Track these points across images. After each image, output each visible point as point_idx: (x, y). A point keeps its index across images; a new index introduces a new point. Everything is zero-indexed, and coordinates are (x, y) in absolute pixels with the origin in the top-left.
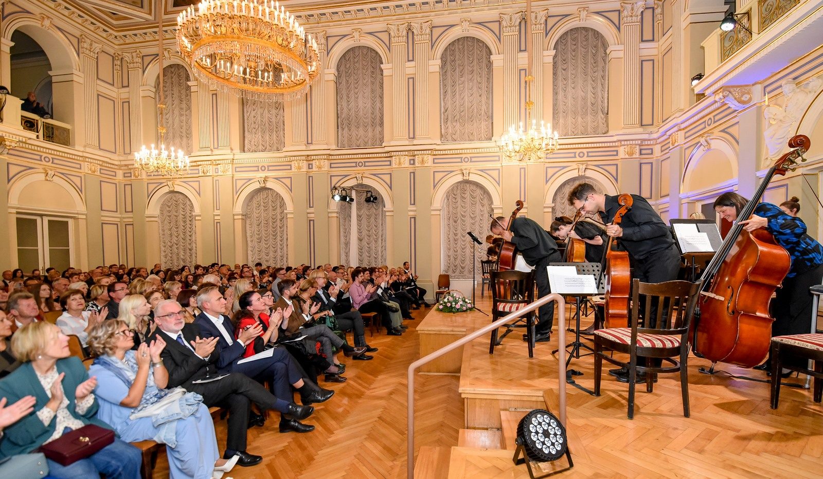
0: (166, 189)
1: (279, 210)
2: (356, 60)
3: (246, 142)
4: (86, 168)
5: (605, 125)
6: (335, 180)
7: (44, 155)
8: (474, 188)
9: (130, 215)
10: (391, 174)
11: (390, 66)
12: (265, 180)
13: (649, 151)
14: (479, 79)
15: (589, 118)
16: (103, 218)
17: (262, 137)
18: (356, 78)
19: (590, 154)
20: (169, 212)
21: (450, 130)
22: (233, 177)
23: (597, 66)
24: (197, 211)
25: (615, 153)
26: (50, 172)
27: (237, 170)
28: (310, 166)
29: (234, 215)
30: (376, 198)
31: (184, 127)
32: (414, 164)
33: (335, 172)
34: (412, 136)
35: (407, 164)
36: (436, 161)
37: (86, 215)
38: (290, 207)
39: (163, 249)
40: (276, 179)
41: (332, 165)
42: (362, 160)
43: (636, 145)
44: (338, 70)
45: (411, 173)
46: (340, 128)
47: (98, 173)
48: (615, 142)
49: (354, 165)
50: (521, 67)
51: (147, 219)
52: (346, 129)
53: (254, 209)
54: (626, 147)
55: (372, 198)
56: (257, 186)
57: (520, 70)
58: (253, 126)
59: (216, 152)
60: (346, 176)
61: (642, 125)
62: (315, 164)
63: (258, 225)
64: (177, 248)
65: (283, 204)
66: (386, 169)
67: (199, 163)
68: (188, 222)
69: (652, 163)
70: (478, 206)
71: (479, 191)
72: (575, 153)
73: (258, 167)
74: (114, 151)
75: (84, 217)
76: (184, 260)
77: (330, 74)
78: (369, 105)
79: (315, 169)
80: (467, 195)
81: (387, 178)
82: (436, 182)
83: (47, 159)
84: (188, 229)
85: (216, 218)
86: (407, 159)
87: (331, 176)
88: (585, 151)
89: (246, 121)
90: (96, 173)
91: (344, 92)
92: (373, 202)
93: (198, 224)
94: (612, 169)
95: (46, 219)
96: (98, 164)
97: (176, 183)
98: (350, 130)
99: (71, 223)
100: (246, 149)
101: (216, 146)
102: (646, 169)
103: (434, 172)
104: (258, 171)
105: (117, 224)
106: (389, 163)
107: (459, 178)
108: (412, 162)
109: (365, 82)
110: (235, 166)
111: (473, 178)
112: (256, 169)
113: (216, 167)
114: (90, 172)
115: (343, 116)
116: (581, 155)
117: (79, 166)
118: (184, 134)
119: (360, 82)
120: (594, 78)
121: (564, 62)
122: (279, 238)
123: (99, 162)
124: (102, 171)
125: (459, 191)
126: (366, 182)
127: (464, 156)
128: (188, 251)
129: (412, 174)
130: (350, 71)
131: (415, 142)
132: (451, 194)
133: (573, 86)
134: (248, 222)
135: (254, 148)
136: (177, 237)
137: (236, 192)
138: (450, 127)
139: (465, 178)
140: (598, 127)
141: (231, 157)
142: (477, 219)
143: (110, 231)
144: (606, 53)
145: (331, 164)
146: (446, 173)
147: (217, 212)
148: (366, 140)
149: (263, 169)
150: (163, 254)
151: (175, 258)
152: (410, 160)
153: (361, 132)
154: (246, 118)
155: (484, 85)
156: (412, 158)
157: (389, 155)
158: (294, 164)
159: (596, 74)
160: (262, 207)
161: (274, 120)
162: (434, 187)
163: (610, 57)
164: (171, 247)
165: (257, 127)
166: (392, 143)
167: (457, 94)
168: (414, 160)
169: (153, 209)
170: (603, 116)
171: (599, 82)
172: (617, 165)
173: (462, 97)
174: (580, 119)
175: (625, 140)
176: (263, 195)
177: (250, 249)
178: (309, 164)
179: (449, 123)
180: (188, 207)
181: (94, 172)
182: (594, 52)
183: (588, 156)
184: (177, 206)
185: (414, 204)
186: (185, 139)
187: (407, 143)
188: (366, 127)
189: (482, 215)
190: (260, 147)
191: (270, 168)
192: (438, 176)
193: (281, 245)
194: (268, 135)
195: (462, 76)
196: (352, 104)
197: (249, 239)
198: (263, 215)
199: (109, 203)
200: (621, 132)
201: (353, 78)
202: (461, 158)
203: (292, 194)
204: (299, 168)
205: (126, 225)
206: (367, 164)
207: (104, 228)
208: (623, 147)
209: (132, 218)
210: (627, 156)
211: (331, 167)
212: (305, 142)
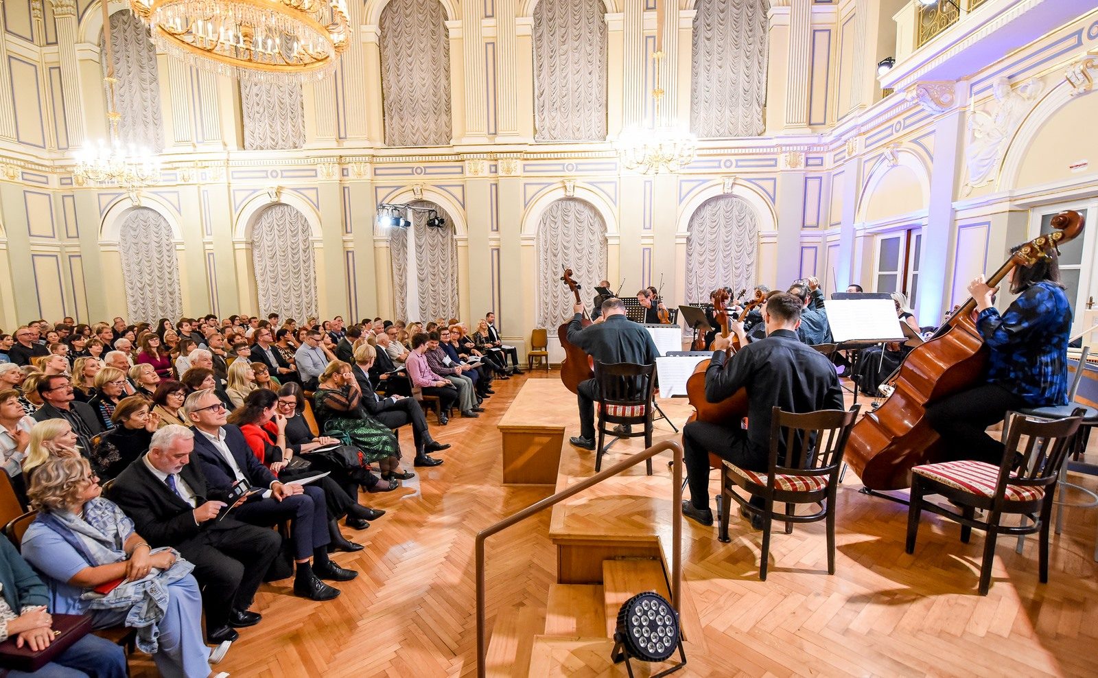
0: (127, 204)
1: (301, 237)
2: (408, 12)
3: (247, 133)
5: (762, 122)
6: (382, 193)
8: (580, 207)
9: (75, 241)
10: (463, 186)
11: (458, 23)
12: (278, 192)
13: (818, 161)
14: (588, 48)
15: (740, 110)
16: (33, 248)
17: (271, 126)
18: (408, 39)
19: (740, 163)
20: (135, 237)
21: (547, 123)
22: (229, 187)
23: (754, 36)
24: (177, 236)
25: (772, 163)
27: (236, 175)
28: (344, 173)
29: (234, 243)
30: (442, 221)
31: (149, 109)
32: (496, 172)
33: (381, 181)
34: (492, 131)
35: (486, 173)
36: (527, 168)
37: (6, 243)
38: (317, 232)
39: (130, 292)
40: (295, 190)
41: (378, 172)
42: (422, 165)
43: (802, 152)
44: (381, 26)
45: (491, 185)
46: (386, 115)
47: (20, 180)
48: (773, 147)
49: (409, 171)
50: (647, 33)
51: (103, 248)
52: (396, 118)
53: (264, 234)
54: (787, 154)
55: (437, 221)
56: (267, 200)
57: (647, 37)
58: (256, 108)
59: (200, 148)
60: (399, 187)
61: (810, 124)
62: (353, 169)
63: (272, 258)
64: (151, 291)
65: (306, 229)
66: (456, 179)
67: (176, 165)
68: (165, 253)
69: (821, 178)
70: (587, 235)
71: (587, 212)
72: (720, 161)
73: (267, 171)
74: (42, 145)
75: (4, 246)
76: (163, 309)
77: (371, 31)
78: (428, 82)
79: (351, 176)
80: (571, 218)
81: (457, 192)
82: (527, 200)
84: (166, 263)
85: (207, 247)
86: (487, 164)
87: (376, 188)
88: (733, 158)
89: (244, 101)
90: (16, 180)
91: (391, 62)
92: (438, 226)
93: (180, 255)
94: (768, 186)
96: (18, 166)
97: (142, 194)
98: (402, 119)
100: (246, 144)
101: (200, 139)
102: (813, 185)
103: (525, 184)
104: (267, 177)
105: (56, 256)
106: (459, 170)
107: (561, 194)
108: (493, 169)
109: (422, 46)
110: (231, 170)
111: (579, 194)
112: (264, 174)
113: (203, 170)
114: (6, 178)
115: (391, 98)
116: (728, 164)
118: (150, 119)
119: (415, 46)
120: (748, 54)
121: (708, 28)
122: (303, 276)
123: (19, 163)
124: (26, 176)
125: (559, 213)
126: (427, 196)
127: (566, 162)
128: (168, 294)
129: (494, 187)
130: (399, 30)
131: (498, 140)
132: (549, 218)
133: (720, 63)
134: (256, 252)
135: (259, 142)
136: (150, 274)
137: (234, 210)
138: (547, 119)
139: (568, 194)
140: (752, 124)
141: (224, 156)
142: (585, 252)
143: (46, 267)
144: (766, 18)
145: (375, 169)
146: (543, 186)
147: (207, 239)
148: (426, 134)
149: (274, 174)
150: (132, 299)
151: (149, 305)
152: (491, 166)
153: (418, 122)
154: (243, 96)
155: (596, 57)
156: (493, 163)
157: (460, 158)
158: (322, 169)
159: (752, 47)
160: (276, 232)
161: (287, 100)
162: (525, 206)
163: (772, 22)
164: (141, 289)
165: (262, 110)
166: (465, 141)
167: (558, 69)
168: (496, 166)
169: (111, 233)
170: (759, 109)
171: (756, 60)
172: (775, 179)
173: (564, 75)
174: (727, 112)
175: (787, 145)
176: (277, 212)
177: (261, 292)
178: (343, 169)
179: (545, 113)
180: (164, 232)
181: (13, 177)
182: (750, 14)
183: (737, 166)
184: (147, 228)
185: (497, 230)
186: (151, 127)
187: (486, 141)
188: (425, 115)
189: (592, 247)
190: (269, 142)
191: (285, 174)
192: (531, 190)
193: (306, 287)
194: (279, 123)
195: (564, 42)
196: (405, 80)
197: (259, 278)
198: (279, 242)
199: (41, 224)
200: (782, 133)
201: (404, 39)
202: (563, 165)
203: (320, 214)
204: (328, 175)
205: (70, 256)
206: (428, 171)
207: (36, 263)
208: (784, 155)
209: (79, 246)
210: (789, 168)
211: (375, 174)
212: (335, 136)
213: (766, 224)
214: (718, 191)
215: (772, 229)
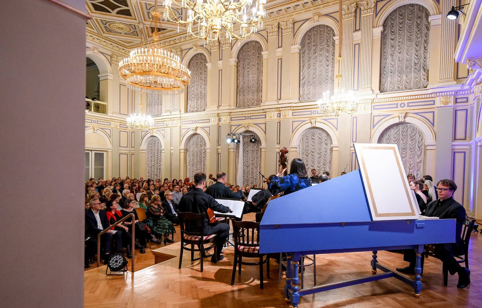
0: (149, 135)
1: (203, 147)
2: (249, 50)
3: (188, 106)
4: (113, 125)
5: (426, 80)
6: (233, 128)
7: (93, 120)
8: (320, 132)
9: (133, 149)
10: (265, 124)
11: (267, 52)
12: (196, 129)
13: (465, 100)
14: (327, 54)
15: (413, 75)
16: (120, 151)
17: (197, 103)
18: (248, 61)
19: (410, 105)
20: (151, 147)
21: (306, 92)
22: (180, 127)
23: (421, 33)
24: (163, 147)
25: (432, 103)
26: (95, 128)
27: (183, 123)
28: (220, 120)
29: (180, 150)
30: (255, 140)
31: (160, 99)
32: (280, 116)
33: (233, 123)
34: (279, 98)
35: (276, 117)
36: (294, 114)
37: (112, 149)
38: (208, 145)
39: (147, 168)
40: (202, 128)
41: (232, 119)
42: (249, 115)
43: (451, 95)
44: (238, 58)
45: (278, 122)
46: (238, 94)
47: (119, 127)
48: (429, 94)
49: (244, 118)
50: (355, 42)
51: (141, 151)
52: (242, 95)
53: (191, 146)
54: (441, 97)
56: (192, 132)
57: (355, 45)
58: (193, 96)
59: (173, 113)
60: (240, 125)
61: (457, 78)
62: (223, 118)
63: (193, 156)
64: (154, 168)
65: (205, 144)
66: (262, 121)
67: (164, 120)
68: (159, 153)
69: (467, 110)
70: (324, 145)
71: (324, 135)
72: (397, 104)
73: (193, 121)
74: (127, 114)
75: (111, 151)
76: (157, 175)
77: (233, 61)
78: (255, 79)
79: (222, 122)
80: (316, 137)
81: (263, 126)
82: (294, 129)
83: (95, 122)
84: (159, 158)
85: (172, 151)
86: (276, 113)
87: (231, 126)
88: (406, 102)
89: (189, 93)
90: (117, 127)
91: (241, 72)
92: (254, 142)
93: (163, 154)
94: (430, 116)
95: (93, 152)
96: (119, 122)
97: (154, 131)
98: (244, 96)
99: (105, 153)
100: (188, 110)
101: (173, 110)
102: (461, 115)
103: (293, 122)
104: (193, 123)
105: (127, 154)
106: (264, 116)
107: (309, 125)
108: (279, 115)
109: (253, 63)
110: (182, 121)
111: (318, 125)
112: (192, 122)
113: (172, 121)
114: (115, 127)
115: (240, 87)
116: (403, 105)
117: (109, 124)
118: (160, 103)
119: (251, 64)
120: (417, 43)
121: (393, 34)
122: (203, 164)
123: (119, 121)
124: (121, 126)
125: (310, 134)
126: (251, 129)
127: (313, 110)
128: (158, 170)
129: (279, 124)
130: (245, 58)
131: (280, 102)
132: (305, 137)
133: (399, 51)
134: (188, 154)
135: (192, 109)
136: (154, 162)
137: (181, 137)
138: (306, 90)
139: (313, 126)
140: (420, 81)
141: (179, 116)
142: (323, 154)
143: (123, 158)
144: (428, 22)
145: (231, 118)
146: (301, 122)
147: (172, 148)
148: (253, 101)
149: (195, 122)
150: (147, 171)
151: (153, 174)
152: (278, 114)
153: (250, 96)
154: (189, 91)
155: (330, 58)
156: (279, 112)
157: (265, 111)
158: (212, 119)
159: (420, 39)
160: (195, 145)
161: (203, 92)
162: (293, 132)
163: (431, 24)
164: (151, 167)
165: (194, 96)
166: (266, 104)
167: (312, 66)
168: (280, 114)
169: (144, 146)
170: (424, 73)
171: (422, 46)
172: (434, 112)
173: (315, 68)
174: (404, 77)
175: (439, 92)
176: (195, 138)
177: (188, 170)
178: (219, 119)
179: (305, 87)
180: (160, 145)
181: (117, 126)
182: (418, 22)
183: (408, 106)
184: (155, 143)
185: (279, 144)
186: (160, 105)
187: (276, 103)
188: (253, 93)
189: (326, 152)
190: (196, 109)
191: (199, 121)
192: (296, 124)
193: (204, 168)
194: (200, 101)
195: (315, 53)
196: (246, 79)
197: (188, 164)
198: (196, 149)
199: (124, 143)
200: (436, 86)
201: (247, 61)
202: (311, 111)
203: (210, 137)
204: (214, 121)
205: (131, 154)
206: (252, 117)
207: (120, 156)
208: (439, 97)
209: (134, 150)
210: (442, 105)
211: (231, 120)
212: (217, 105)
213: (429, 138)
214: (397, 121)
215: (432, 141)
